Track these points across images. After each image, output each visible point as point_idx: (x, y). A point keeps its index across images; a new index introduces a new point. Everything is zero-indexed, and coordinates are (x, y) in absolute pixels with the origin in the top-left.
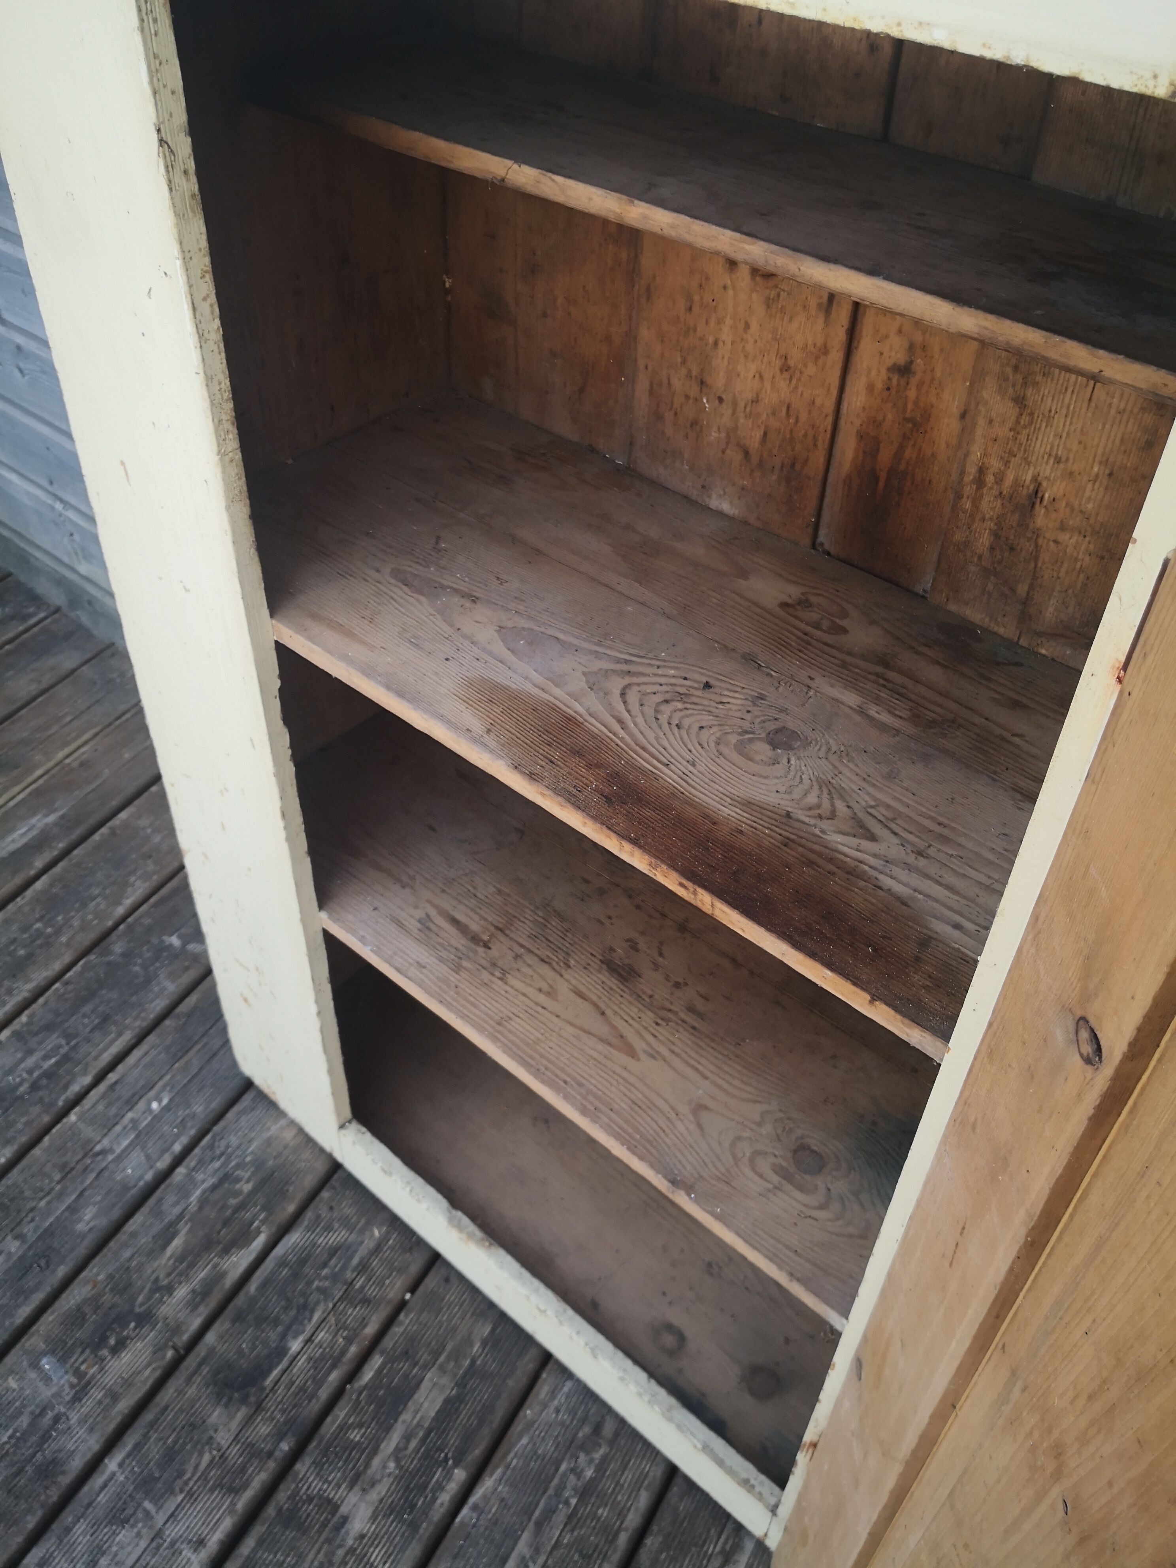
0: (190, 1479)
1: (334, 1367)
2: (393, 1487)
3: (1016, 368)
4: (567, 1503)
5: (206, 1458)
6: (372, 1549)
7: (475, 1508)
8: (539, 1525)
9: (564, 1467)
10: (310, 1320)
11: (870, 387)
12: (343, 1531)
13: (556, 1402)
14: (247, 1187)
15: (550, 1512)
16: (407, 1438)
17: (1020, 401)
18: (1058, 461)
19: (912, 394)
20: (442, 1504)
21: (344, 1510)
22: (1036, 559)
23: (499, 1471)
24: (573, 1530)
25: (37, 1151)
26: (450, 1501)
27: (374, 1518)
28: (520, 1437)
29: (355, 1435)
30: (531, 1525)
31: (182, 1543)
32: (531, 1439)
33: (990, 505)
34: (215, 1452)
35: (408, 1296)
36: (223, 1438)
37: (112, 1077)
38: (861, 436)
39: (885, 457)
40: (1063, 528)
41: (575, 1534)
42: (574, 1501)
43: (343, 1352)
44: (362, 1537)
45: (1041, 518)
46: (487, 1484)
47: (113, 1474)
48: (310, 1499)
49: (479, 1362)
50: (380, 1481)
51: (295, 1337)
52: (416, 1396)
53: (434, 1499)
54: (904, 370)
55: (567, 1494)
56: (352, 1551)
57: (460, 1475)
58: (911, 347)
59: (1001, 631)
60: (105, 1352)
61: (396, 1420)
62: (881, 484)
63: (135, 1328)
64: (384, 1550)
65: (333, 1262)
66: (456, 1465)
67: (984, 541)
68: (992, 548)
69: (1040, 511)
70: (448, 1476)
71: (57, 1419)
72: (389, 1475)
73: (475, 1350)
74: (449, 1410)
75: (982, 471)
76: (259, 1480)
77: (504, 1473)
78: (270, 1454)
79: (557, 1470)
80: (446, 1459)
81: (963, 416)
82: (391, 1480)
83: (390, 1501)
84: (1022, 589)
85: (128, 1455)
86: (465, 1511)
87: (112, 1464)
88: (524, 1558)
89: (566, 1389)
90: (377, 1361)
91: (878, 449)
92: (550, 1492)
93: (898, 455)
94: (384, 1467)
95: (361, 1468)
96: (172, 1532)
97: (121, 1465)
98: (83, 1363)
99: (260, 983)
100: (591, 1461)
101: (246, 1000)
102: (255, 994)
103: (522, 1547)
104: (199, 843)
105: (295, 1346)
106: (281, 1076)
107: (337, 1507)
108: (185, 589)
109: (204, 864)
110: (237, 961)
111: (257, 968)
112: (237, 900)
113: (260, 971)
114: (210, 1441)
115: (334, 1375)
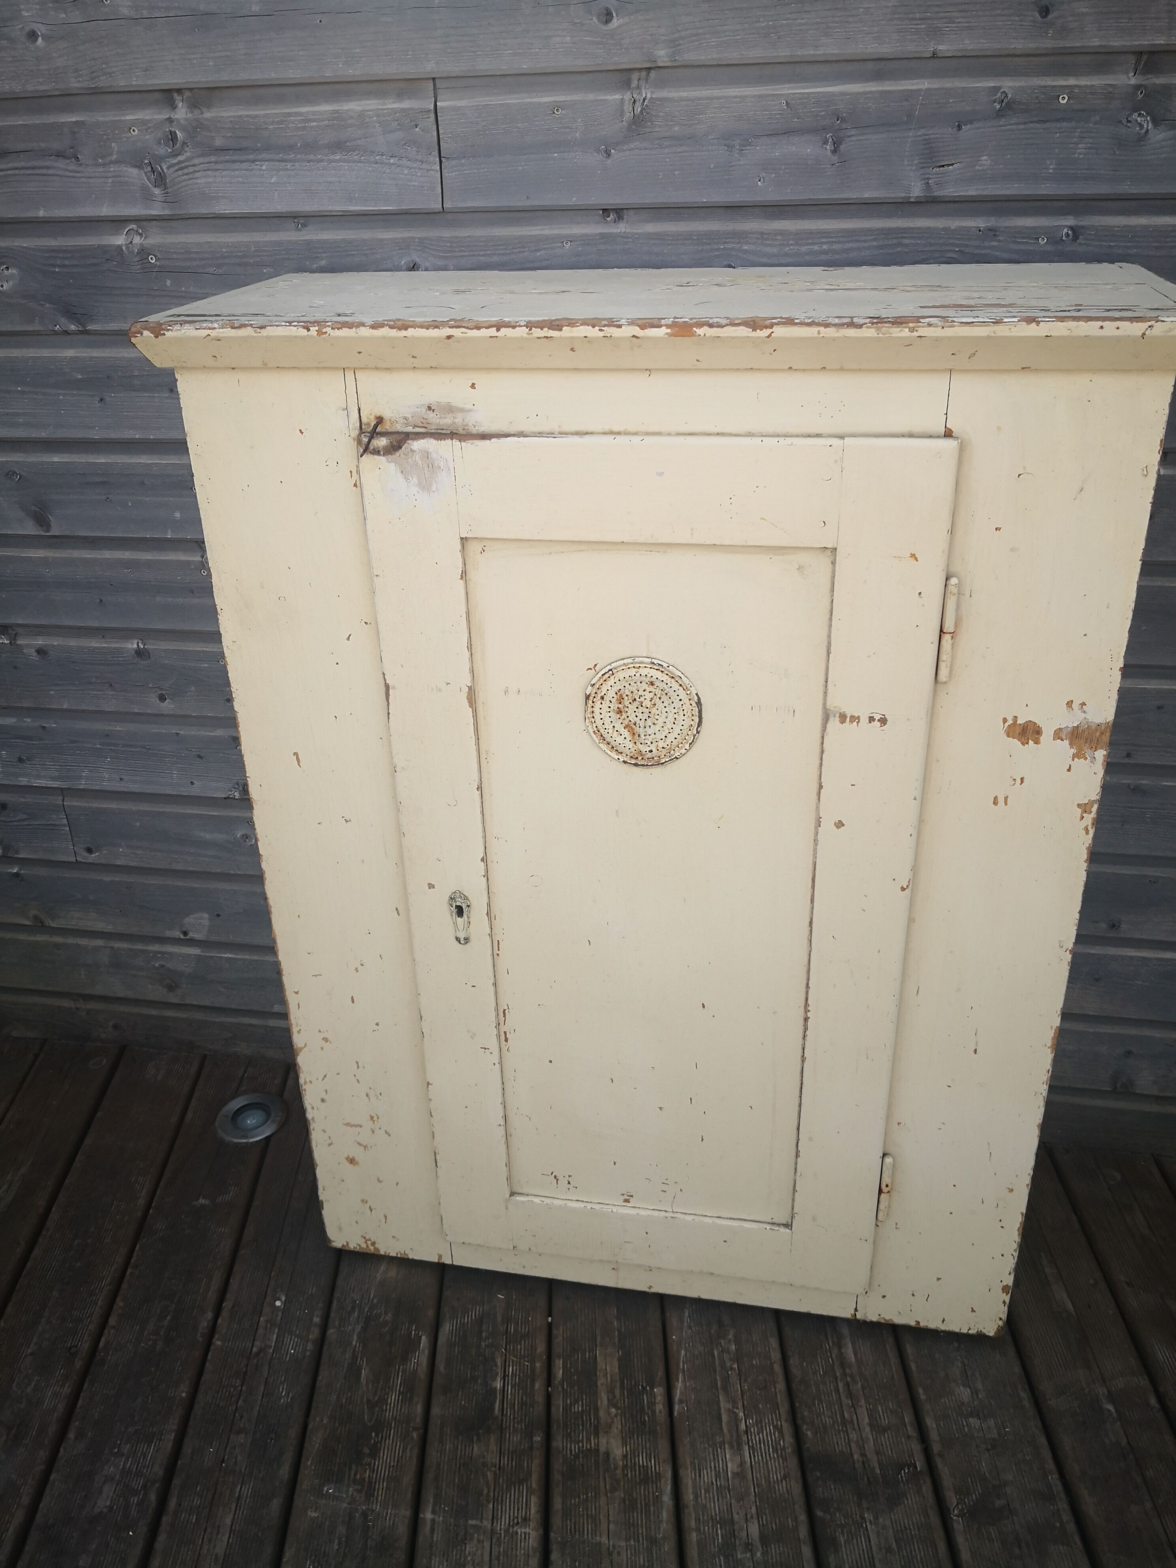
0: (489, 1491)
1: (533, 1381)
2: (623, 1421)
4: (732, 1369)
5: (490, 1475)
6: (637, 1459)
7: (681, 1401)
8: (725, 1388)
9: (716, 1353)
10: (496, 1365)
12: (611, 1459)
13: (685, 1324)
14: (389, 1317)
15: (726, 1380)
16: (611, 1391)
20: (660, 1412)
21: (602, 1449)
23: (680, 1376)
24: (746, 1380)
25: (206, 1376)
26: (664, 1406)
27: (624, 1444)
28: (679, 1352)
29: (578, 1408)
30: (720, 1391)
31: (513, 1527)
32: (686, 1350)
34: (493, 1469)
35: (550, 1319)
36: (492, 1458)
37: (227, 1305)
41: (749, 1381)
42: (736, 1366)
43: (533, 1370)
44: (625, 1457)
46: (679, 1387)
47: (433, 1521)
48: (577, 1456)
49: (623, 1329)
50: (613, 1422)
51: (494, 1379)
52: (599, 1368)
53: (654, 1412)
55: (728, 1364)
56: (625, 1467)
57: (659, 1391)
60: (367, 1460)
61: (596, 1386)
63: (377, 1435)
64: (644, 1454)
65: (484, 1327)
66: (652, 1388)
70: (652, 1395)
71: (365, 1515)
72: (616, 1416)
73: (616, 1324)
74: (625, 1365)
76: (536, 1466)
77: (684, 1375)
78: (531, 1448)
79: (713, 1356)
80: (644, 1388)
82: (619, 1417)
83: (627, 1429)
85: (435, 1504)
86: (677, 1407)
87: (428, 1515)
88: (729, 1410)
89: (687, 1314)
90: (559, 1364)
92: (718, 1369)
94: (609, 1414)
95: (596, 1422)
96: (501, 1525)
97: (433, 1512)
98: (355, 1474)
99: (373, 1132)
100: (730, 1341)
101: (352, 1161)
102: (365, 1147)
103: (724, 1405)
104: (320, 1031)
105: (498, 1385)
106: (386, 1217)
107: (597, 1451)
108: (346, 821)
109: (322, 1049)
110: (348, 1124)
111: (372, 1118)
112: (357, 1063)
113: (375, 1118)
114: (484, 1464)
115: (537, 1385)
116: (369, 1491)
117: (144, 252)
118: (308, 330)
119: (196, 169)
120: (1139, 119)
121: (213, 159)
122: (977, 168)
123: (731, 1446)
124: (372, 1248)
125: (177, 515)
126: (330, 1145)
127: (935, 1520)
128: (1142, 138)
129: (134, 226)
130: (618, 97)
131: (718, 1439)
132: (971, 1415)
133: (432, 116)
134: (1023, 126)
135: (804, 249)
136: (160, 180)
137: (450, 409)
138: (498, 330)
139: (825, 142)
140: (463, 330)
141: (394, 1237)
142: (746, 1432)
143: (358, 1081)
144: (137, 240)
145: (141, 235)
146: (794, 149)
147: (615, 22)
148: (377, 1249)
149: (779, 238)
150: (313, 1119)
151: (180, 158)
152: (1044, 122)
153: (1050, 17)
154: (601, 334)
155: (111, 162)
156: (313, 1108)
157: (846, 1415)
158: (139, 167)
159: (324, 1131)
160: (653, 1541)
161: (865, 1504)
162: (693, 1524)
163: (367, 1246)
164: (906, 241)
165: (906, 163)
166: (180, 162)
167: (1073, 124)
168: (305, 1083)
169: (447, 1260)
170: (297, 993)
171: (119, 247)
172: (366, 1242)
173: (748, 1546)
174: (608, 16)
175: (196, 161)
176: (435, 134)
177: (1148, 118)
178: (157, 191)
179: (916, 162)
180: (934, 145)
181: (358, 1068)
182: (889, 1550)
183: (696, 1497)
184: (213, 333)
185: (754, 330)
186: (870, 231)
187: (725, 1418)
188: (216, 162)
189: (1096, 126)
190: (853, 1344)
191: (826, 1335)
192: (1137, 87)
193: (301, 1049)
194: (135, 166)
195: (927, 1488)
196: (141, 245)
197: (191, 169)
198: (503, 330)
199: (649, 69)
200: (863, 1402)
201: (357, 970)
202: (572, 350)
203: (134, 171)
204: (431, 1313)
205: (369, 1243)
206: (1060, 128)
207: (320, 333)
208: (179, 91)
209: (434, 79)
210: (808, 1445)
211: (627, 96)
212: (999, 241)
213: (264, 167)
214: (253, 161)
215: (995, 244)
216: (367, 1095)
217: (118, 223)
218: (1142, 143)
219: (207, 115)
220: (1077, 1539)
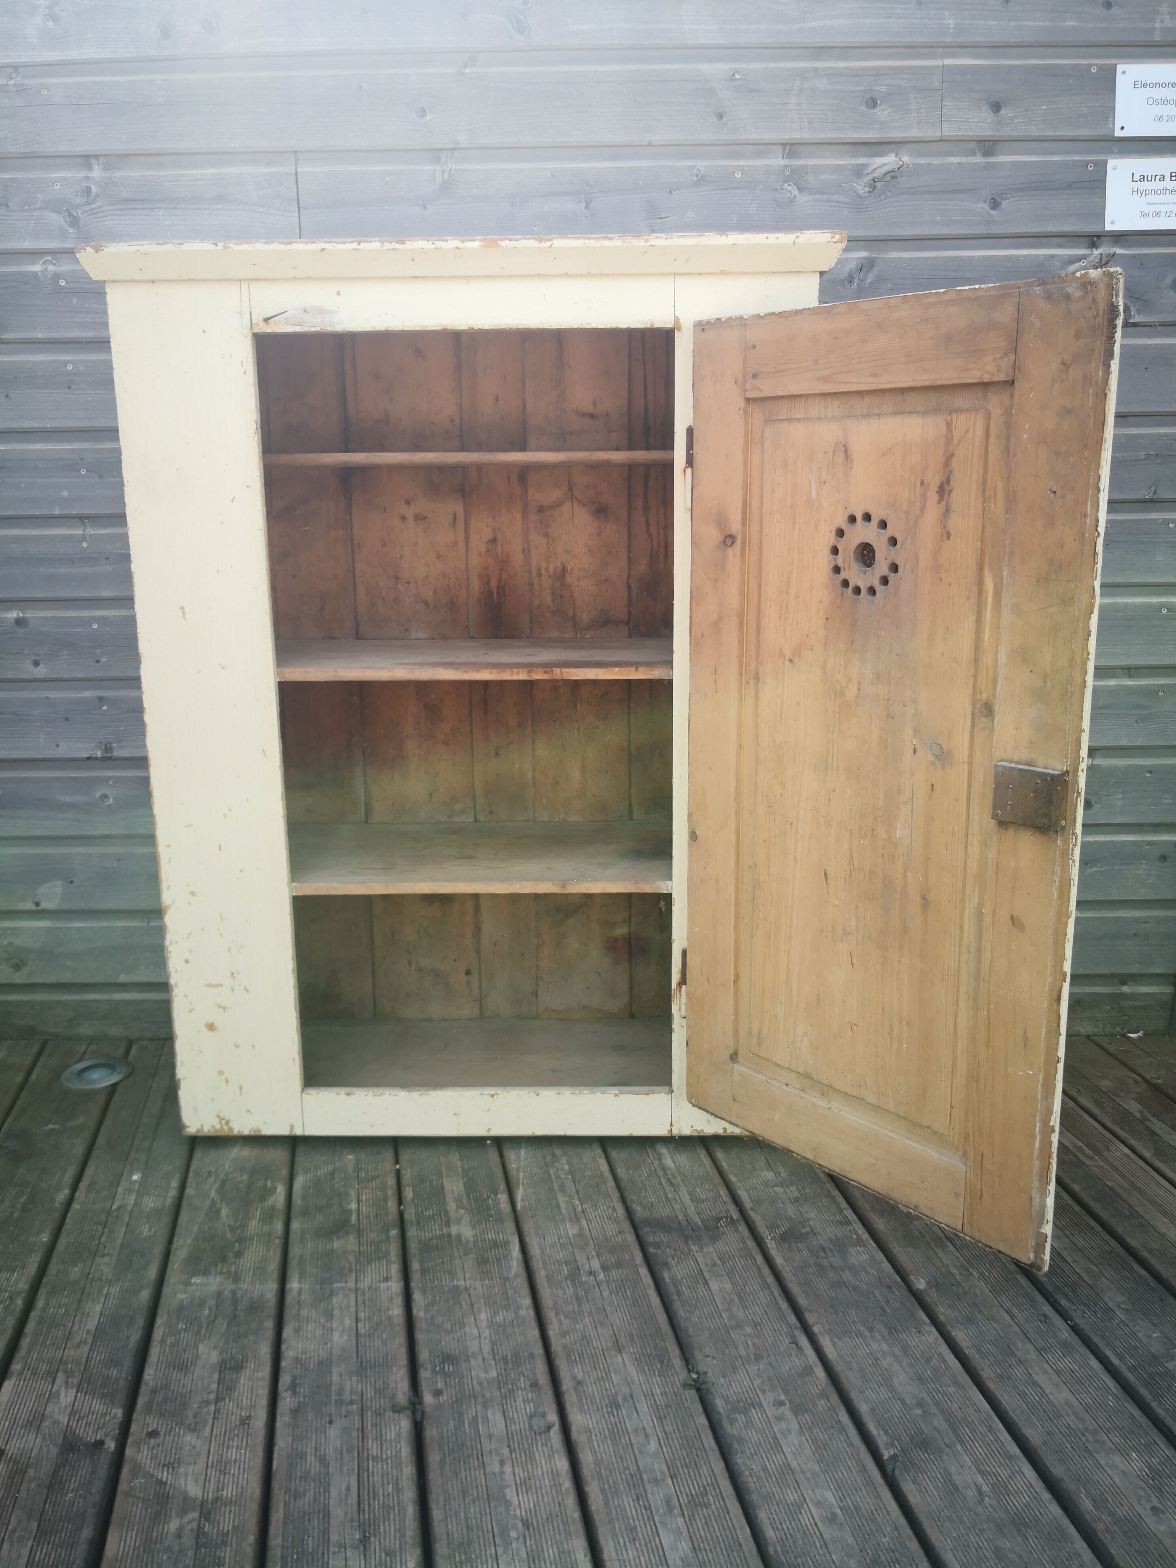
0: (351, 1267)
1: (386, 1202)
2: (472, 1216)
3: (541, 523)
4: (566, 1179)
5: (351, 1258)
6: (486, 1236)
7: (523, 1200)
8: (562, 1190)
9: (552, 1172)
10: (350, 1196)
11: (480, 554)
12: (463, 1238)
13: (522, 1158)
15: (562, 1185)
17: (547, 535)
18: (568, 552)
19: (499, 549)
20: (504, 1208)
21: (454, 1233)
22: (572, 597)
23: (521, 1187)
24: (580, 1184)
25: (67, 1227)
26: (507, 1205)
27: (473, 1227)
28: (518, 1174)
29: (429, 1212)
30: (557, 1192)
31: (375, 1284)
32: (524, 1172)
33: (547, 583)
34: (354, 1254)
35: (397, 1166)
36: (352, 1247)
37: (83, 1184)
38: (480, 577)
39: (494, 583)
40: (579, 579)
41: (582, 1183)
42: (570, 1177)
44: (475, 1236)
45: (569, 579)
46: (519, 1193)
47: (299, 1288)
48: (430, 1239)
49: (466, 1166)
50: (462, 1217)
51: (349, 1204)
53: (499, 1209)
54: (494, 541)
55: (563, 1177)
56: (476, 1240)
57: (503, 1198)
58: (494, 530)
59: (567, 636)
60: (232, 1259)
62: (495, 595)
63: (241, 1245)
64: (492, 1232)
66: (496, 1194)
67: (548, 598)
68: (553, 601)
69: (568, 576)
70: (496, 1199)
71: (233, 1292)
72: (464, 1214)
73: (459, 1163)
75: (539, 570)
76: (393, 1248)
77: (524, 1186)
78: (388, 1239)
79: (549, 1174)
80: (488, 1196)
81: (523, 551)
82: (467, 1214)
83: (475, 1220)
84: (570, 614)
85: (300, 1279)
86: (519, 1204)
87: (294, 1285)
88: (566, 1202)
89: (523, 1152)
90: (408, 1190)
91: (489, 580)
92: (554, 1180)
93: (500, 579)
94: (458, 1213)
95: (447, 1219)
96: (365, 1284)
97: (299, 1283)
98: (222, 1269)
99: (233, 990)
100: (563, 1164)
101: (211, 1027)
102: (225, 1008)
103: (562, 1199)
104: (188, 885)
105: (353, 1206)
106: (241, 1088)
107: (450, 1235)
108: (222, 667)
109: (189, 903)
110: (209, 985)
111: (233, 974)
112: (221, 915)
113: (236, 975)
114: (345, 1252)
115: (390, 1203)
116: (237, 1278)
117: (57, 277)
118: (216, 245)
119: (105, 214)
120: (789, 188)
121: (119, 207)
123: (571, 1221)
124: (226, 1128)
125: (65, 494)
126: (190, 1011)
127: (751, 1244)
128: (792, 201)
129: (49, 258)
130: (431, 167)
131: (558, 1218)
132: (776, 1186)
133: (294, 177)
134: (713, 192)
136: (74, 222)
137: (321, 311)
138: (359, 244)
139: (580, 201)
140: (334, 244)
141: (248, 1111)
142: (583, 1212)
143: (221, 935)
144: (51, 268)
145: (54, 264)
146: (558, 205)
147: (429, 117)
148: (231, 1129)
150: (176, 984)
151: (93, 206)
152: (727, 189)
153: (724, 120)
154: (434, 246)
155: (35, 209)
156: (177, 972)
157: (669, 1196)
158: (59, 212)
159: (186, 996)
160: (506, 1279)
161: (691, 1243)
162: (541, 1265)
163: (222, 1127)
165: (636, 215)
166: (93, 209)
167: (746, 191)
168: (171, 944)
169: (299, 1132)
170: (168, 846)
171: (36, 273)
172: (220, 1122)
173: (591, 1273)
174: (423, 112)
175: (106, 208)
176: (295, 191)
177: (795, 187)
178: (71, 230)
179: (643, 215)
180: (654, 204)
181: (222, 919)
182: (714, 1264)
183: (543, 1251)
184: (142, 249)
185: (540, 242)
187: (563, 1206)
188: (122, 210)
189: (761, 193)
190: (672, 1157)
191: (648, 1155)
192: (786, 166)
193: (169, 907)
194: (55, 212)
195: (743, 1228)
196: (55, 271)
197: (101, 214)
198: (362, 244)
199: (453, 149)
200: (683, 1187)
201: (225, 816)
202: (413, 260)
203: (54, 216)
204: (285, 1172)
205: (223, 1122)
206: (738, 194)
207: (225, 247)
208: (96, 157)
209: (295, 152)
210: (638, 1214)
211: (438, 167)
213: (160, 213)
214: (152, 209)
216: (229, 950)
217: (35, 254)
218: (793, 204)
219: (117, 174)
220: (872, 1242)
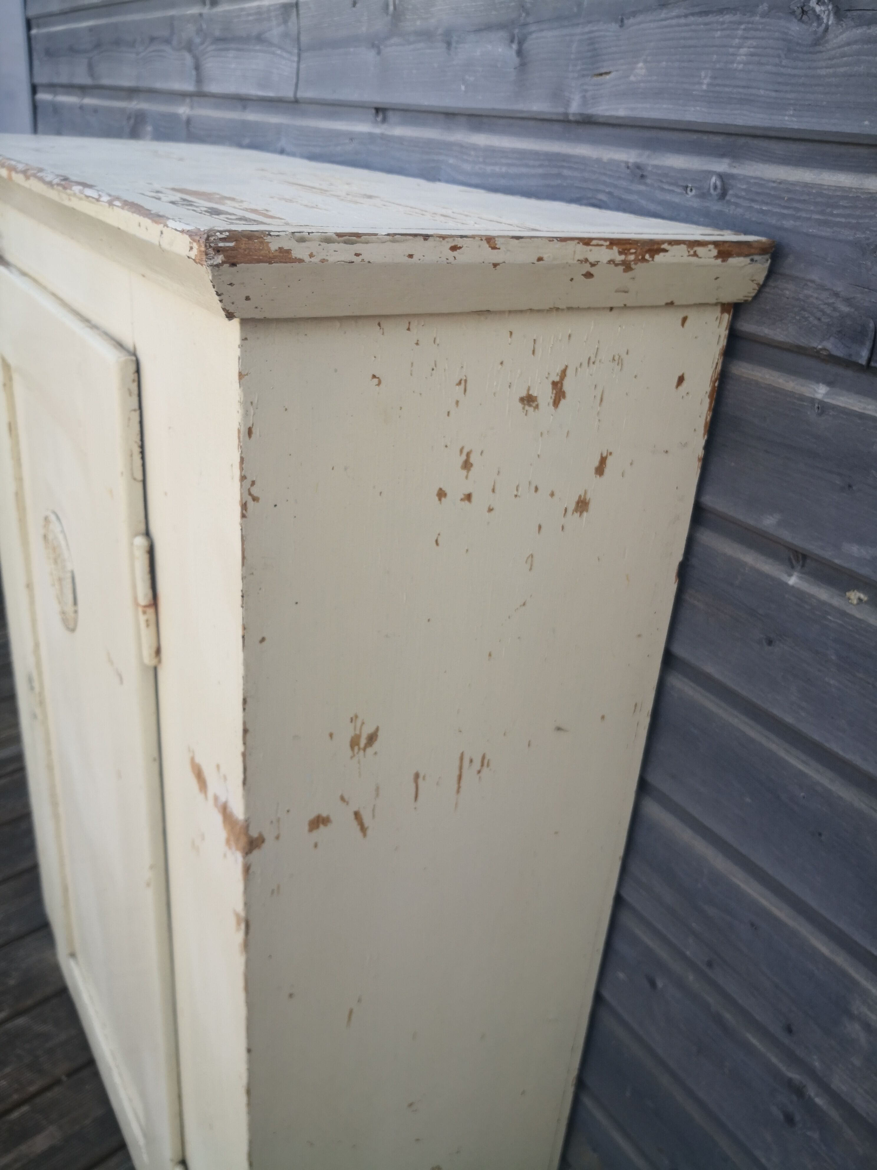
14: (12, 983)
16: (15, 1160)
43: (9, 1096)
49: (85, 1130)
52: (36, 1137)
61: (15, 1147)
65: (34, 1041)
73: (87, 1122)
74: (51, 1152)
120: (818, 9)
122: (632, 78)
128: (820, 40)
133: (296, 9)
134: (683, 21)
135: (489, 169)
139: (513, 41)
146: (490, 47)
149: (473, 153)
151: (204, 46)
152: (706, 13)
155: (182, 48)
164: (566, 172)
165: (571, 68)
166: (204, 49)
167: (737, 17)
175: (209, 49)
176: (297, 27)
177: (830, 7)
179: (579, 68)
180: (597, 46)
186: (536, 154)
188: (215, 50)
189: (764, 20)
194: (189, 52)
197: (207, 55)
203: (188, 56)
206: (723, 23)
212: (646, 184)
215: (642, 188)
217: (182, 96)
218: (818, 48)
